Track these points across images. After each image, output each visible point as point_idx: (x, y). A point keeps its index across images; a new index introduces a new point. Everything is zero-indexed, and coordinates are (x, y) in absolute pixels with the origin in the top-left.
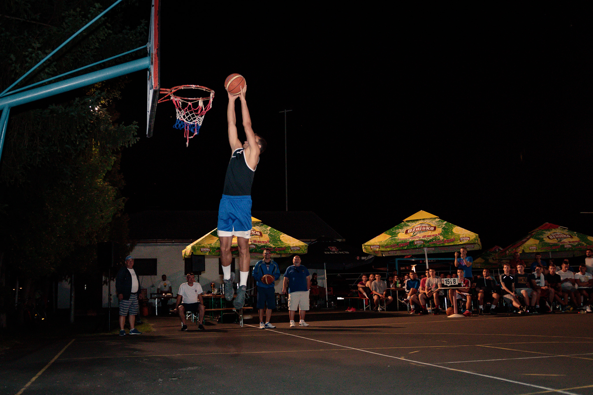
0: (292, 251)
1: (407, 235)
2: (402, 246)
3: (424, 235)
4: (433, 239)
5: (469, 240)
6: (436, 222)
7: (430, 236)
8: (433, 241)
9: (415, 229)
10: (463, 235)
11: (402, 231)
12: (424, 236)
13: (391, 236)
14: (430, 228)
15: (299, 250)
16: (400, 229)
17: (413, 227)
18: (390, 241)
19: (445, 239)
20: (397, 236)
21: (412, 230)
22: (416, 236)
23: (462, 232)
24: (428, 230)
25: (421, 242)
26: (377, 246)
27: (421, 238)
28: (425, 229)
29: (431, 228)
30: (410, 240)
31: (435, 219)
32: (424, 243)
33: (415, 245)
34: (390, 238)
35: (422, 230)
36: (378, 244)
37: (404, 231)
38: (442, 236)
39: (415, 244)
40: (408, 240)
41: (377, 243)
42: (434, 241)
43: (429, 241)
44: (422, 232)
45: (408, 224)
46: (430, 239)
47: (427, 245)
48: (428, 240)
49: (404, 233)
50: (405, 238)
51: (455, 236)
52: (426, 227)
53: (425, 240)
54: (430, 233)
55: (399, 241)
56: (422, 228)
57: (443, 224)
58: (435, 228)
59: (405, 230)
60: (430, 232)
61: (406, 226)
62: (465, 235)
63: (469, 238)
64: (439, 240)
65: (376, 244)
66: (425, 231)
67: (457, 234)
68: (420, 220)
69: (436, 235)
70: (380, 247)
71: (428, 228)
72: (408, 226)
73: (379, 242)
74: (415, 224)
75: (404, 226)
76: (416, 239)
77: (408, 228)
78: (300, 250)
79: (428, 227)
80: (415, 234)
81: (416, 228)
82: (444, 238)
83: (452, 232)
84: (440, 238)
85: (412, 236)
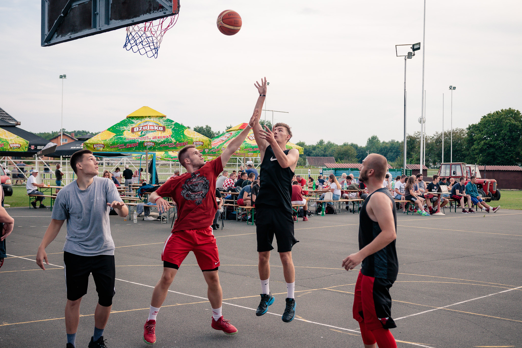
0: (11, 148)
1: (134, 134)
2: (130, 146)
3: (155, 136)
4: (164, 142)
5: (203, 144)
6: (164, 121)
7: (161, 137)
8: (164, 143)
9: (141, 128)
10: (196, 138)
11: (128, 129)
12: (155, 138)
13: (115, 134)
14: (158, 128)
15: (19, 148)
16: (124, 127)
17: (139, 125)
18: (116, 140)
19: (178, 142)
20: (123, 135)
21: (139, 129)
22: (145, 136)
23: (195, 136)
24: (156, 130)
25: (152, 143)
26: (101, 145)
27: (152, 140)
28: (153, 129)
29: (160, 128)
30: (140, 140)
31: (163, 118)
32: (154, 145)
33: (145, 147)
34: (115, 136)
35: (150, 129)
36: (103, 143)
37: (129, 129)
38: (174, 139)
39: (144, 145)
40: (137, 141)
41: (101, 141)
42: (166, 143)
43: (160, 144)
44: (151, 132)
45: (132, 120)
46: (162, 141)
47: (158, 147)
48: (160, 142)
49: (130, 131)
50: (133, 138)
51: (188, 139)
52: (154, 126)
53: (156, 142)
54: (159, 134)
55: (126, 141)
56: (150, 128)
57: (172, 124)
58: (164, 128)
59: (131, 128)
60: (160, 132)
61: (130, 123)
62: (198, 139)
63: (203, 142)
64: (172, 142)
65: (99, 142)
66: (153, 131)
67: (190, 137)
68: (146, 117)
69: (168, 137)
70: (104, 147)
71: (156, 128)
72: (133, 123)
73: (103, 141)
74: (140, 121)
75: (128, 123)
76: (146, 140)
77: (134, 126)
78: (21, 148)
79: (156, 126)
80: (143, 133)
81: (143, 126)
82: (176, 141)
83: (183, 135)
84: (172, 141)
85: (141, 136)
